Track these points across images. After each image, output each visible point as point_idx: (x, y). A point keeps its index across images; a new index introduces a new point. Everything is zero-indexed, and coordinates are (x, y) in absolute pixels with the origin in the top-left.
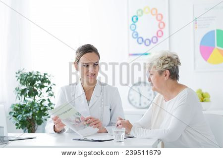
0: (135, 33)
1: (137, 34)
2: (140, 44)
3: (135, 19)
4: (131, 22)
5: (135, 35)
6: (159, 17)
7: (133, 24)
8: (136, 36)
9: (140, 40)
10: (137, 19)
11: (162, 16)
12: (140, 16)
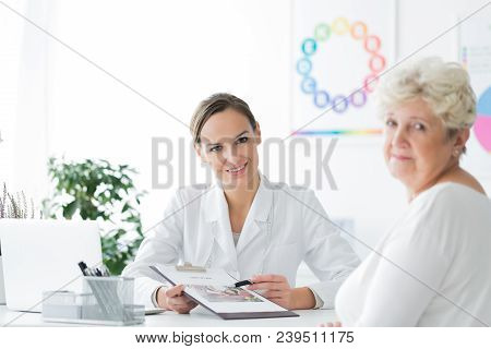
0: (309, 82)
1: (314, 85)
2: (322, 107)
3: (310, 46)
4: (299, 55)
5: (310, 85)
6: (372, 44)
7: (304, 59)
8: (312, 88)
9: (321, 99)
10: (315, 47)
11: (379, 43)
12: (323, 39)
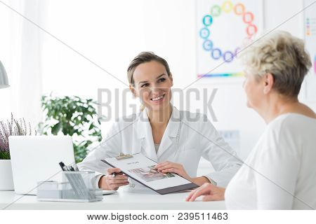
0: (208, 43)
1: (211, 45)
2: (217, 59)
3: (208, 20)
4: (202, 26)
5: (208, 45)
6: (248, 18)
7: (205, 28)
8: (210, 47)
9: (216, 54)
10: (211, 21)
11: (252, 17)
12: (216, 15)
